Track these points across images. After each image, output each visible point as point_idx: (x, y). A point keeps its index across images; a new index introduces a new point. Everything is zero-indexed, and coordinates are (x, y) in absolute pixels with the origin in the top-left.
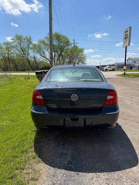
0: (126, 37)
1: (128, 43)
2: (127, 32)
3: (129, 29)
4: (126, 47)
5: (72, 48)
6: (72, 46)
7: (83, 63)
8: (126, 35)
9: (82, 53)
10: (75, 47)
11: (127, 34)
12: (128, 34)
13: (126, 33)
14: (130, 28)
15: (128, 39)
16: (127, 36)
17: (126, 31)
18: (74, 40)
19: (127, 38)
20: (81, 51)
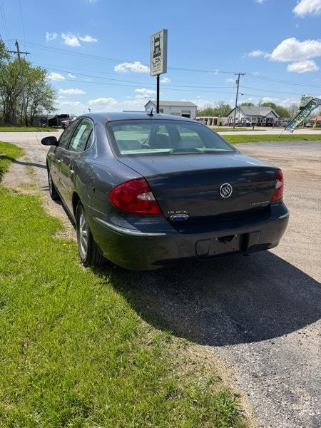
0: (157, 53)
1: (161, 66)
2: (158, 40)
3: (162, 34)
4: (158, 75)
5: (14, 64)
6: (12, 61)
7: (48, 106)
8: (155, 48)
9: (43, 81)
10: (22, 64)
11: (159, 46)
12: (162, 47)
13: (157, 44)
14: (165, 32)
15: (161, 57)
16: (160, 50)
17: (156, 37)
18: (17, 43)
19: (160, 54)
20: (39, 74)
